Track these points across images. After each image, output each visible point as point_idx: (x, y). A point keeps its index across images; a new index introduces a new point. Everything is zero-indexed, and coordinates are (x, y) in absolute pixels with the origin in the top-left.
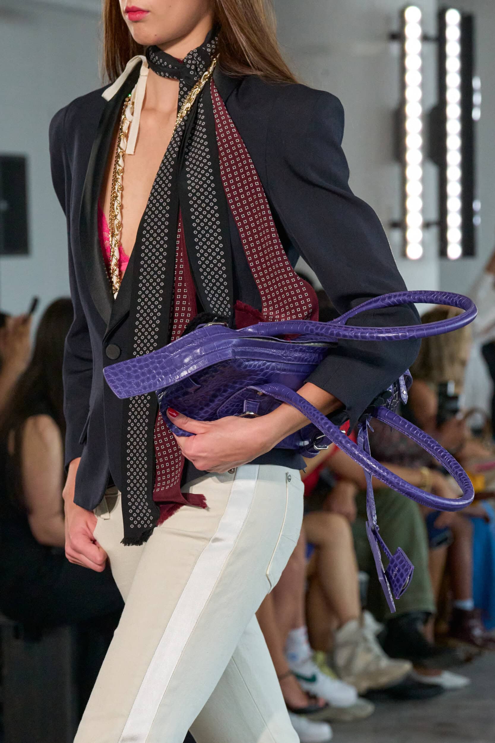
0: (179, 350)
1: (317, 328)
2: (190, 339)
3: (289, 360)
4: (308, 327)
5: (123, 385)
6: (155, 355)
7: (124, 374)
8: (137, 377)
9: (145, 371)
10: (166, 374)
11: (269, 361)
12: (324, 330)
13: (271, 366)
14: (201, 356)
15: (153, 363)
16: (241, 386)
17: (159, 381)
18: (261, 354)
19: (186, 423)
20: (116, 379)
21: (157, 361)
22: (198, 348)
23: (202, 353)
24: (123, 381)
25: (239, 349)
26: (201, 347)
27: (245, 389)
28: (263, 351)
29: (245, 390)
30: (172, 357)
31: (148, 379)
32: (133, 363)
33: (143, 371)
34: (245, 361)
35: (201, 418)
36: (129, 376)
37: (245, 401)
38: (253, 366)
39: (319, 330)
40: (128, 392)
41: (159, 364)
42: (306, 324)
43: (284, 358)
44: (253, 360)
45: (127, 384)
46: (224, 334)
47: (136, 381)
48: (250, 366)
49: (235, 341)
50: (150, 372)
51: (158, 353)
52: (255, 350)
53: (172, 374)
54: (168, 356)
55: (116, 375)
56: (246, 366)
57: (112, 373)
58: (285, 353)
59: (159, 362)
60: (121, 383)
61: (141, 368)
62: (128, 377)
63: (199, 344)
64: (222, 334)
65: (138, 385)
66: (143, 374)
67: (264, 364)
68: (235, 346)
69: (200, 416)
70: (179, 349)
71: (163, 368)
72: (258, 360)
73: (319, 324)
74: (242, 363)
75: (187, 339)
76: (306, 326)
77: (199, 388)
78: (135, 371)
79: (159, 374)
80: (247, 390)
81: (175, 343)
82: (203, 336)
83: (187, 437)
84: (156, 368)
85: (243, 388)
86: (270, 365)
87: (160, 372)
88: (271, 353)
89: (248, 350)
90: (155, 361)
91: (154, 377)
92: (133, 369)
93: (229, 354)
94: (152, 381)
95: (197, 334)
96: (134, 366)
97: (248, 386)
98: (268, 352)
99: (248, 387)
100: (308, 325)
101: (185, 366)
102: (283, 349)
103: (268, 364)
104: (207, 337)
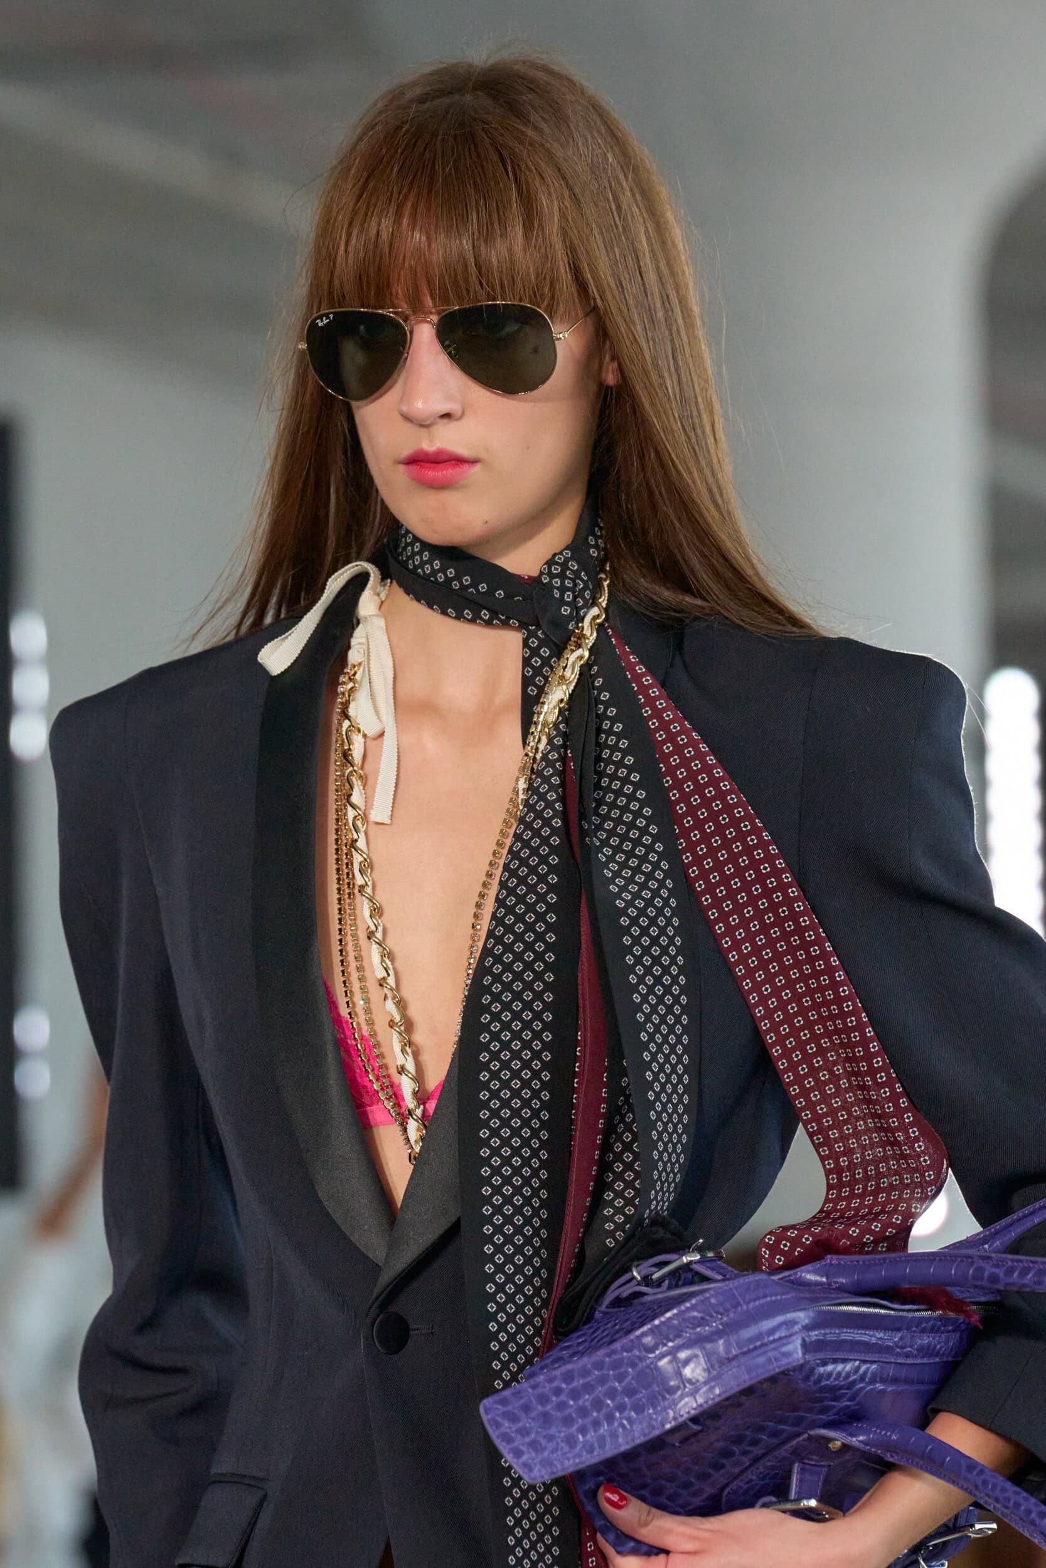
0: (670, 1344)
1: (1009, 1272)
2: (695, 1314)
3: (907, 1356)
4: (980, 1269)
5: (534, 1445)
6: (607, 1359)
7: (534, 1414)
8: (568, 1421)
9: (587, 1403)
10: (639, 1409)
11: (864, 1362)
12: (1029, 1277)
13: (869, 1375)
14: (730, 1360)
15: (603, 1380)
16: (796, 1429)
17: (623, 1426)
18: (854, 1346)
19: (646, 1524)
20: (517, 1430)
21: (614, 1375)
22: (720, 1338)
23: (731, 1351)
24: (533, 1436)
25: (814, 1335)
26: (728, 1335)
27: (806, 1436)
28: (858, 1337)
29: (804, 1440)
30: (652, 1363)
31: (596, 1424)
32: (555, 1384)
33: (581, 1402)
34: (818, 1365)
35: (680, 1506)
36: (546, 1418)
37: (797, 1465)
38: (834, 1376)
39: (1016, 1275)
40: (547, 1463)
41: (620, 1382)
42: (973, 1262)
43: (898, 1350)
44: (835, 1361)
45: (543, 1441)
46: (779, 1297)
47: (564, 1432)
48: (830, 1375)
49: (803, 1317)
50: (598, 1404)
51: (614, 1352)
52: (843, 1337)
53: (654, 1408)
54: (641, 1359)
55: (513, 1418)
56: (821, 1376)
57: (505, 1415)
58: (901, 1339)
59: (620, 1378)
60: (527, 1440)
61: (575, 1394)
62: (545, 1422)
63: (721, 1327)
64: (773, 1298)
65: (571, 1441)
66: (583, 1412)
67: (857, 1369)
68: (807, 1328)
69: (681, 1502)
70: (670, 1340)
71: (630, 1392)
72: (845, 1361)
73: (1013, 1261)
74: (812, 1370)
75: (688, 1315)
76: (975, 1266)
77: (695, 1434)
78: (562, 1406)
79: (621, 1408)
80: (810, 1437)
81: (656, 1326)
82: (728, 1305)
83: (644, 1558)
84: (612, 1393)
85: (799, 1435)
86: (868, 1369)
87: (625, 1402)
88: (874, 1340)
89: (829, 1337)
90: (608, 1375)
91: (610, 1418)
92: (554, 1398)
93: (795, 1350)
94: (605, 1428)
95: (713, 1301)
96: (558, 1391)
97: (813, 1428)
98: (865, 1338)
99: (812, 1433)
100: (981, 1263)
101: (688, 1385)
102: (899, 1330)
103: (864, 1368)
104: (740, 1308)
